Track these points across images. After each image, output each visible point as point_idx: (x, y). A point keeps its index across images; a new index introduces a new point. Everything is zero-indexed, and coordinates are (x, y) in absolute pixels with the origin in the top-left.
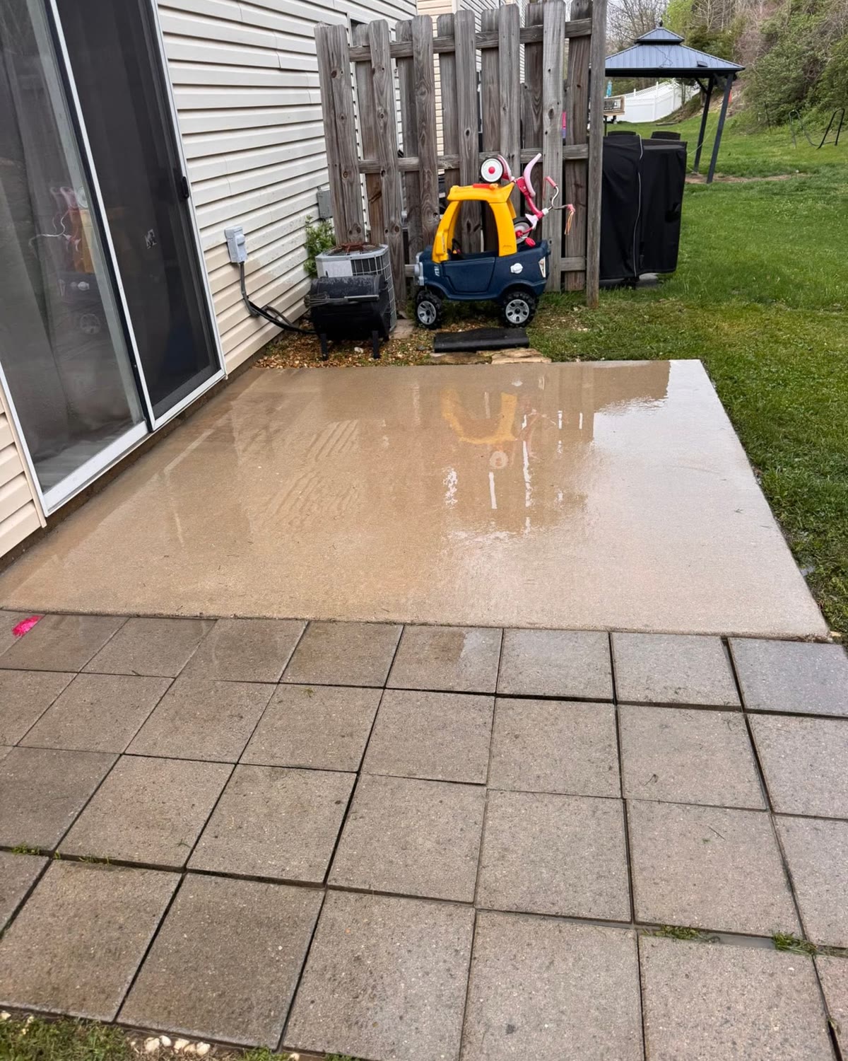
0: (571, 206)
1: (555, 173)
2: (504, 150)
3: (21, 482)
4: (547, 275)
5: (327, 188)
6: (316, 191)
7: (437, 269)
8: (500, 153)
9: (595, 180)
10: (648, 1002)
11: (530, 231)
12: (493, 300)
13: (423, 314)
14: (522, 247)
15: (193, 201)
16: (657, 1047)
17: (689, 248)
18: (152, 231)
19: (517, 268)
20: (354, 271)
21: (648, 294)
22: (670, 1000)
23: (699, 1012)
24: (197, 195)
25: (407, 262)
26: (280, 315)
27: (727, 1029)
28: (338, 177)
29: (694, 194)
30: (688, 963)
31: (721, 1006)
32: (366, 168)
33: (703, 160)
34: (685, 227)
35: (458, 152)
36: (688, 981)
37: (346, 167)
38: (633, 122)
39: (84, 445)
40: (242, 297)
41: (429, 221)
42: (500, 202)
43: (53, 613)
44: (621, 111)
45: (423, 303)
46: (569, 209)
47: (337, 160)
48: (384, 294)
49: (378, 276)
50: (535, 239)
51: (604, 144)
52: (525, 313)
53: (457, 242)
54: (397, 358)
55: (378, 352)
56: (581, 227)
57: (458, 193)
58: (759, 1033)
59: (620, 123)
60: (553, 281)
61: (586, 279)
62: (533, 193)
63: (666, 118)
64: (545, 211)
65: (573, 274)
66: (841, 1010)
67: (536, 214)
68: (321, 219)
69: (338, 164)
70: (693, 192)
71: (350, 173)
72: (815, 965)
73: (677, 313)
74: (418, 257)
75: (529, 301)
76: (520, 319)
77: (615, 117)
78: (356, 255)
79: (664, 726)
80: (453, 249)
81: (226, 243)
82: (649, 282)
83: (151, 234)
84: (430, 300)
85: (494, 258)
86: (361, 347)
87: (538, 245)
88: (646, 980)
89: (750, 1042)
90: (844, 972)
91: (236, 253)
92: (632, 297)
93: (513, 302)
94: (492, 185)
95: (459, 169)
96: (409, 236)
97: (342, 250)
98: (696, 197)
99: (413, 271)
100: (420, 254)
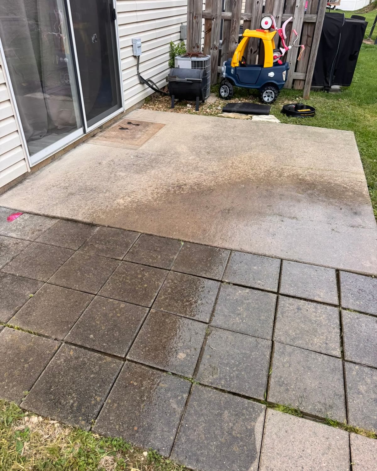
0: (303, 46)
1: (298, 28)
2: (275, 14)
3: (20, 149)
4: (286, 79)
5: (185, 24)
6: (180, 25)
7: (232, 70)
8: (272, 15)
9: (317, 34)
10: (265, 441)
11: (281, 57)
12: (258, 89)
13: (223, 92)
14: (276, 64)
15: (118, 22)
16: (265, 463)
17: (358, 75)
18: (95, 34)
19: (271, 74)
20: (192, 66)
21: (334, 96)
22: (276, 441)
23: (289, 450)
24: (120, 19)
25: (219, 65)
26: (155, 84)
27: (301, 461)
28: (192, 19)
29: (367, 49)
30: (288, 425)
31: (300, 449)
32: (205, 16)
33: (374, 33)
34: (359, 65)
35: (251, 12)
36: (286, 434)
37: (196, 14)
38: (343, 10)
39: (54, 135)
40: (137, 73)
41: (233, 46)
42: (268, 39)
43: (27, 213)
44: (339, 3)
45: (224, 86)
46: (302, 48)
47: (192, 10)
48: (205, 80)
49: (203, 70)
50: (283, 61)
51: (325, 16)
52: (272, 97)
53: (244, 58)
54: (207, 112)
55: (199, 108)
56: (307, 58)
57: (248, 33)
58: (316, 465)
59: (337, 10)
60: (288, 83)
61: (304, 84)
62: (285, 37)
63: (360, 10)
64: (290, 47)
65: (299, 81)
66: (358, 461)
67: (285, 48)
68: (181, 40)
69: (192, 12)
70: (366, 48)
71: (198, 17)
72: (349, 437)
73: (347, 107)
74: (224, 63)
75: (275, 92)
76: (269, 100)
77: (335, 6)
78: (195, 59)
79: (299, 309)
80: (242, 61)
81: (132, 45)
82: (336, 90)
83: (95, 36)
84: (227, 85)
85: (261, 68)
86: (191, 104)
87: (284, 64)
88: (266, 430)
89: (310, 469)
90: (363, 443)
91: (136, 51)
92: (326, 96)
93: (268, 91)
94: (266, 30)
95: (251, 21)
96: (222, 52)
97: (188, 55)
98: (367, 50)
99: (221, 70)
100: (225, 62)
